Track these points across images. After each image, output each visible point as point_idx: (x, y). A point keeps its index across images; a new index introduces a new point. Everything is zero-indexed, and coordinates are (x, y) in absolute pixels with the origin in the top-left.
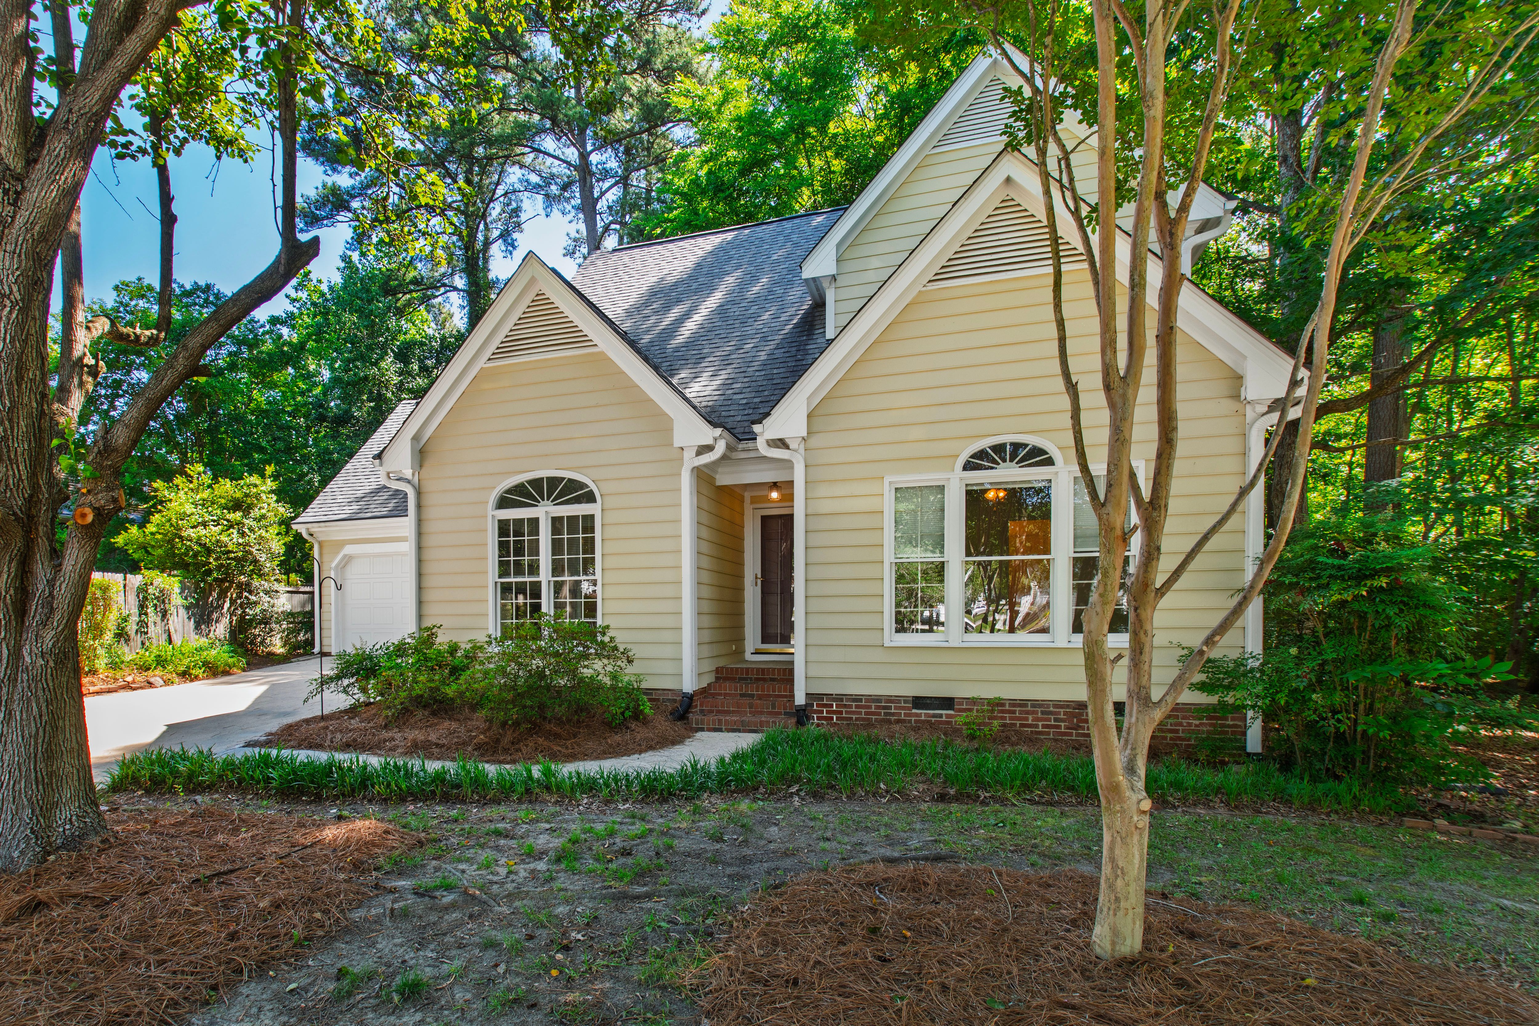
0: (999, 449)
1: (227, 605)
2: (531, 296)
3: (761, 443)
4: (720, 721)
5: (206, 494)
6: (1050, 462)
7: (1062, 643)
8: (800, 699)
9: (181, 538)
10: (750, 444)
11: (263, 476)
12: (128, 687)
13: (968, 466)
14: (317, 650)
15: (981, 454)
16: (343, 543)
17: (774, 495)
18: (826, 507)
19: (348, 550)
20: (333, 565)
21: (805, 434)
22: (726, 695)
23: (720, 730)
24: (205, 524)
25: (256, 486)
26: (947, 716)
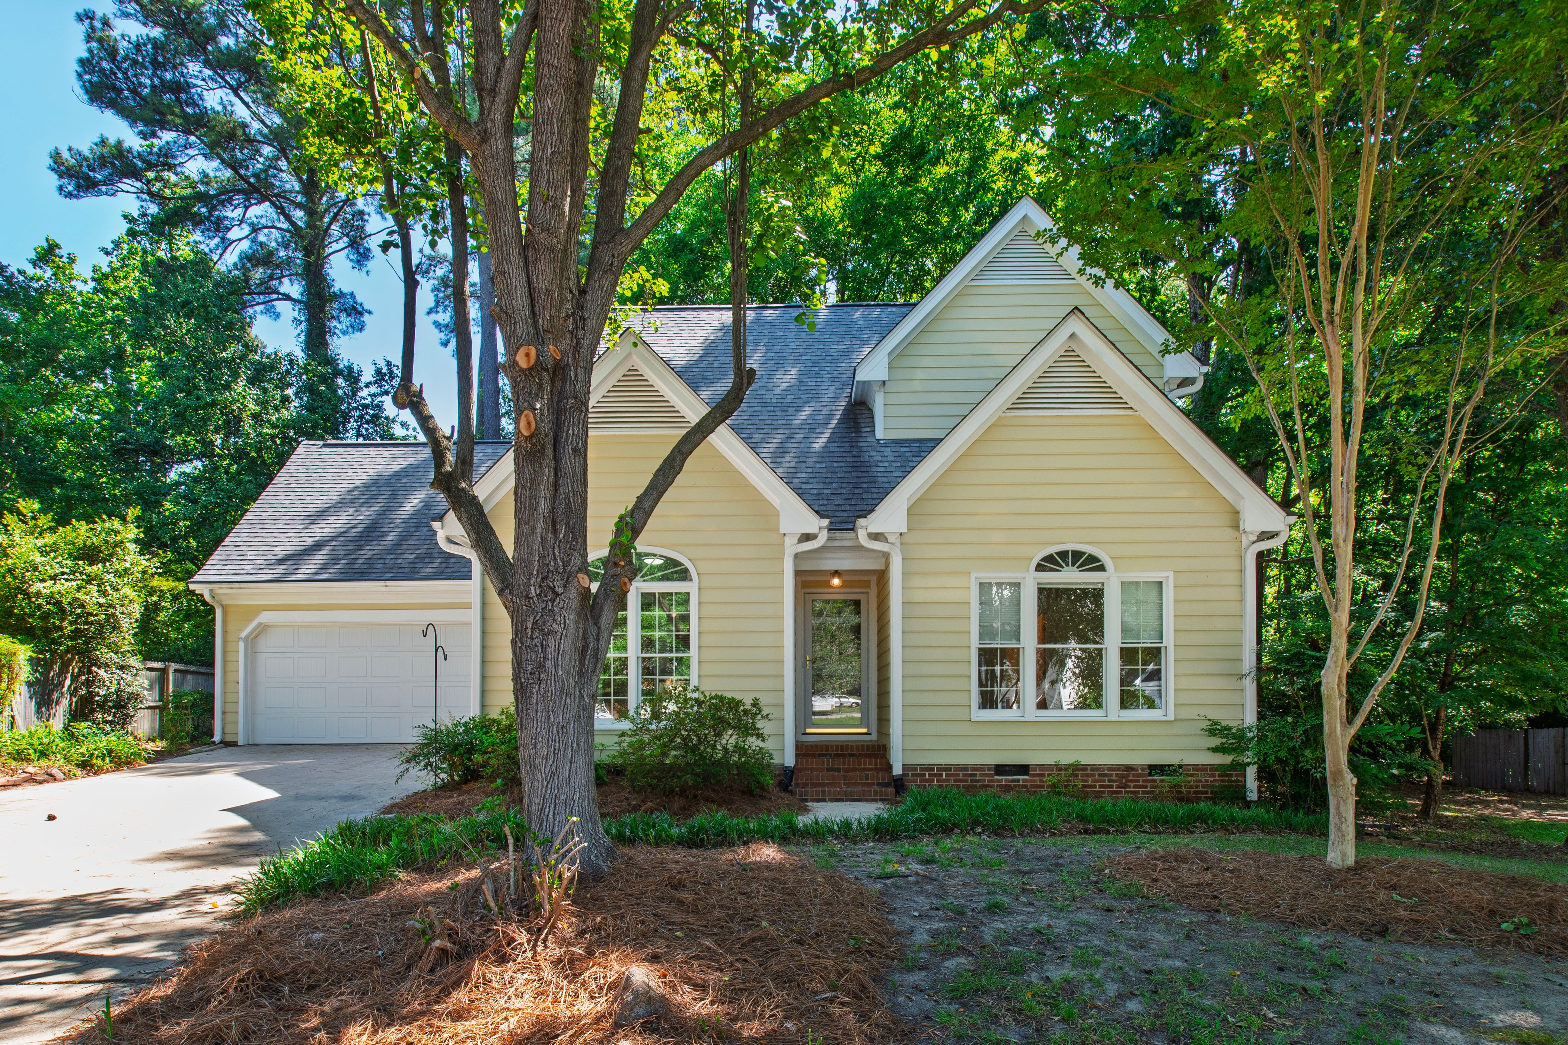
0: (1063, 555)
1: (68, 682)
2: (623, 370)
3: (862, 534)
4: (823, 792)
5: (49, 539)
6: (1102, 568)
7: (1113, 717)
8: (897, 770)
9: (28, 595)
10: (851, 534)
11: (123, 519)
12: (31, 780)
13: (1039, 568)
14: (217, 738)
15: (1049, 559)
16: (258, 610)
17: (836, 581)
18: (919, 596)
19: (265, 617)
20: (243, 635)
21: (904, 530)
22: (812, 770)
23: (824, 800)
24: (54, 578)
25: (117, 533)
26: (1024, 781)
